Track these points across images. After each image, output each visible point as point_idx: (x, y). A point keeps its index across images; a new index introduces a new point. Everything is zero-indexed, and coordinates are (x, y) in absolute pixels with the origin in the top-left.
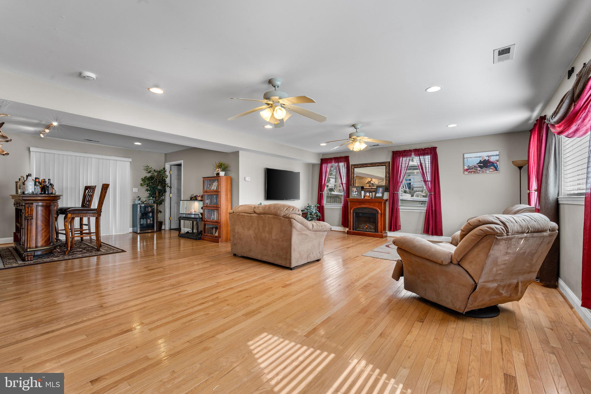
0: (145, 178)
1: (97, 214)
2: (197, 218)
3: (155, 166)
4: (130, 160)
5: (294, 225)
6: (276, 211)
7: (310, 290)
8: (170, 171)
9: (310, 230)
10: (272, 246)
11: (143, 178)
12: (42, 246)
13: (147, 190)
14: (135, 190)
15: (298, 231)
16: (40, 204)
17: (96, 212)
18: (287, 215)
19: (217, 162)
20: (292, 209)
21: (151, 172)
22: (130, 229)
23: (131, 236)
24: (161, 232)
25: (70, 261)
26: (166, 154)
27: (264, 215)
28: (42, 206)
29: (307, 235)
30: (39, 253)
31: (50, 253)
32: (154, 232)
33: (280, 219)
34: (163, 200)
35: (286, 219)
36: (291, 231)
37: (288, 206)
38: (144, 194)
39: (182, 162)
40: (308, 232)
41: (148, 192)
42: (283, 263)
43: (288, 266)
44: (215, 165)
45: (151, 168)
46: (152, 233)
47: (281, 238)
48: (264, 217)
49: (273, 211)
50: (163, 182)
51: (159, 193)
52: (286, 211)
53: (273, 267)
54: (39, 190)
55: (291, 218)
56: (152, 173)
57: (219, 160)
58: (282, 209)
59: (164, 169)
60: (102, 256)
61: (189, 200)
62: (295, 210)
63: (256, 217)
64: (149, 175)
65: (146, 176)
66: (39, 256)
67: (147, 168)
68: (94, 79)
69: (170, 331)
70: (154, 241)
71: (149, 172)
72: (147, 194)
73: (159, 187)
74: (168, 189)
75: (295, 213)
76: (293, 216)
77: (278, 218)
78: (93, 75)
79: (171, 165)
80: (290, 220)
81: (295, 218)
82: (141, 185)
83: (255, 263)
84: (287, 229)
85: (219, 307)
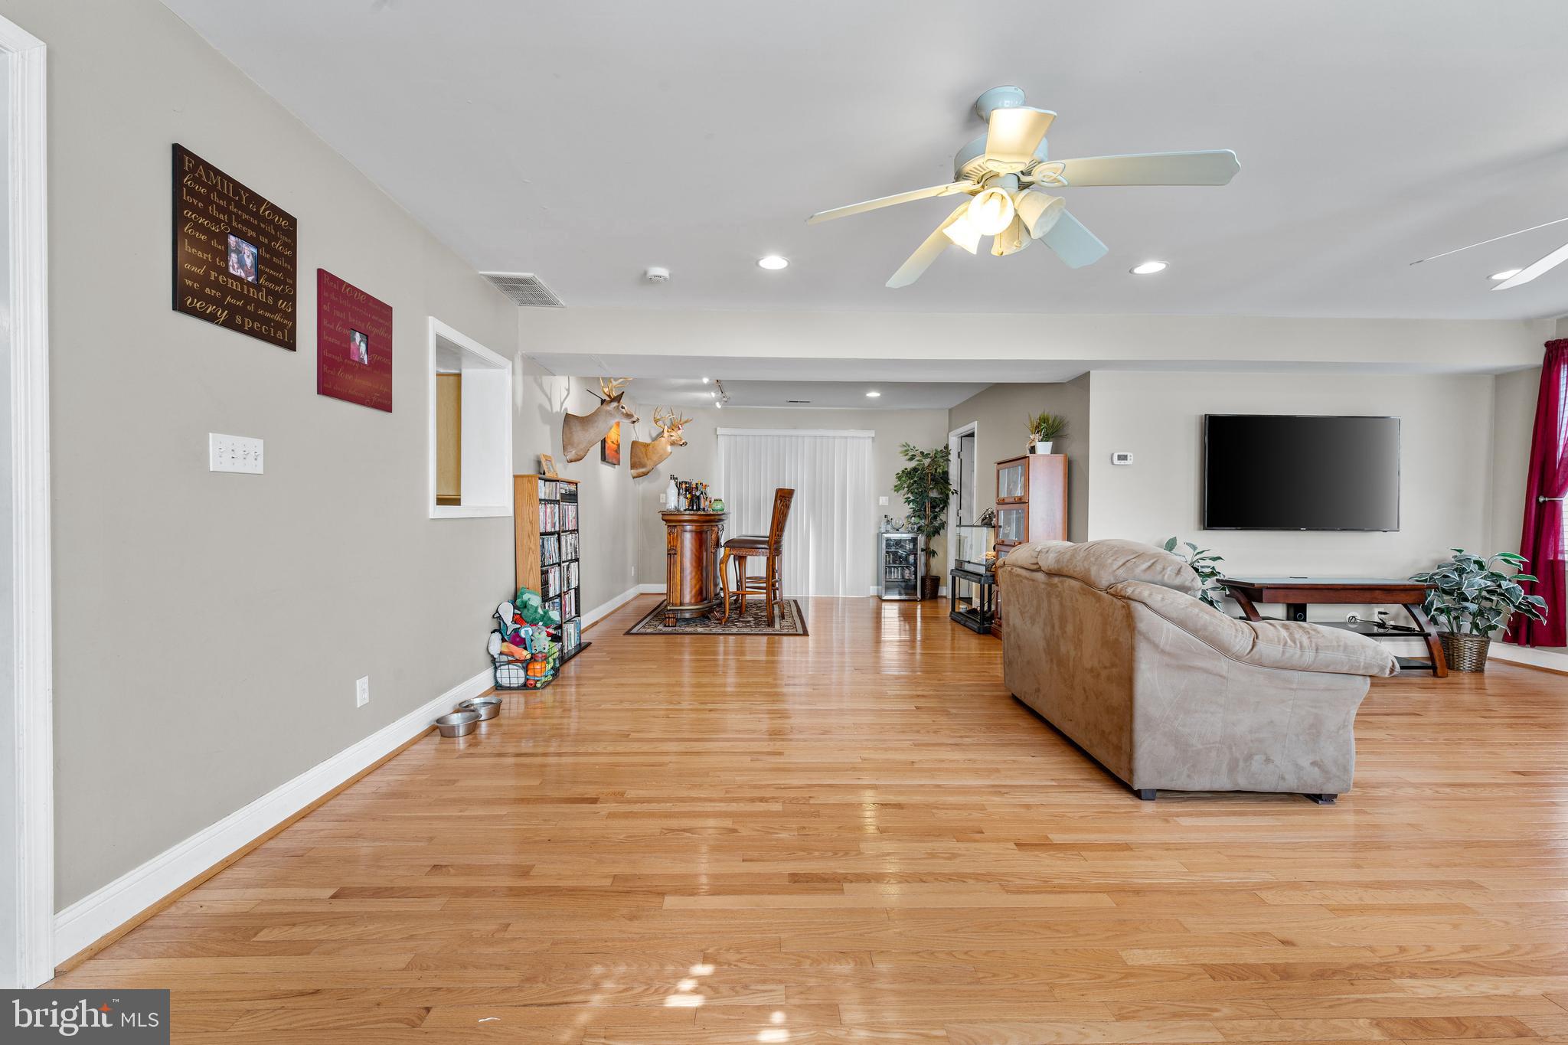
0: (903, 471)
1: (768, 551)
2: (981, 575)
3: (926, 443)
4: (872, 434)
5: (1142, 626)
6: (1087, 567)
7: (1105, 900)
8: (959, 453)
9: (1238, 658)
10: (1084, 689)
11: (898, 474)
12: (690, 604)
13: (908, 501)
14: (883, 500)
15: (1163, 652)
16: (688, 528)
17: (766, 546)
18: (1120, 586)
19: (1036, 416)
20: (1149, 564)
21: (917, 459)
22: (871, 587)
23: (873, 603)
24: (937, 602)
25: (721, 637)
26: (950, 410)
27: (1061, 579)
28: (691, 531)
29: (1224, 678)
30: (687, 615)
31: (704, 616)
32: (915, 600)
33: (1099, 599)
34: (943, 525)
35: (1114, 599)
36: (1132, 649)
37: (1136, 553)
38: (902, 510)
39: (974, 426)
40: (1223, 665)
41: (911, 505)
42: (1110, 762)
43: (1123, 776)
44: (1028, 424)
45: (914, 447)
46: (911, 604)
47: (1105, 668)
48: (1059, 585)
49: (1078, 569)
50: (943, 480)
51: (933, 507)
52: (1118, 569)
53: (1085, 765)
54: (684, 504)
55: (1129, 598)
56: (918, 461)
57: (1037, 409)
58: (1110, 561)
59: (946, 447)
60: (785, 638)
61: (978, 526)
62: (1159, 567)
63: (1043, 583)
64: (913, 464)
65: (906, 469)
66: (687, 621)
67: (906, 448)
68: (665, 279)
69: (624, 835)
70: (916, 622)
71: (912, 458)
72: (908, 509)
73: (934, 494)
74: (953, 500)
75: (1159, 578)
76: (1140, 593)
77: (1094, 595)
78: (662, 271)
79: (962, 437)
80: (1129, 606)
81: (1148, 601)
82: (897, 489)
83: (1043, 737)
84: (1121, 639)
85: (776, 827)
